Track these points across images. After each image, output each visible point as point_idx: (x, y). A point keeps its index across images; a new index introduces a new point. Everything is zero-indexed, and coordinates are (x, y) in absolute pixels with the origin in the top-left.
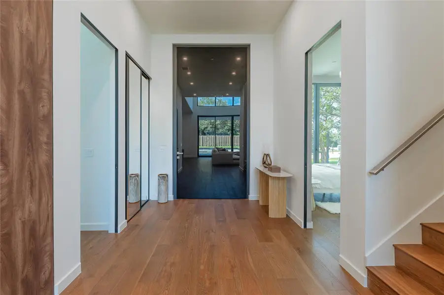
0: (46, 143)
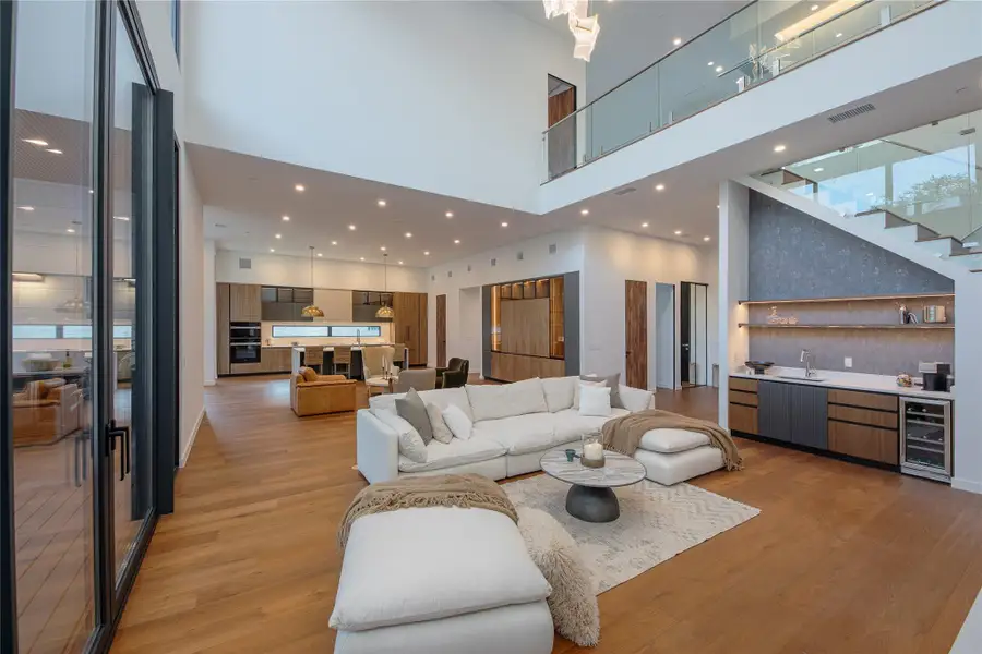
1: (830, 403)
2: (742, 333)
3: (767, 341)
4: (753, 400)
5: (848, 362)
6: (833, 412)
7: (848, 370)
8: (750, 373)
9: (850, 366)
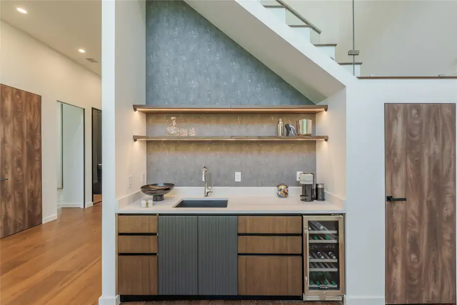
0: (38, 160)
1: (239, 235)
2: (138, 147)
3: (167, 158)
4: (150, 245)
5: (238, 177)
6: (245, 245)
7: (237, 184)
8: (147, 205)
9: (239, 180)
